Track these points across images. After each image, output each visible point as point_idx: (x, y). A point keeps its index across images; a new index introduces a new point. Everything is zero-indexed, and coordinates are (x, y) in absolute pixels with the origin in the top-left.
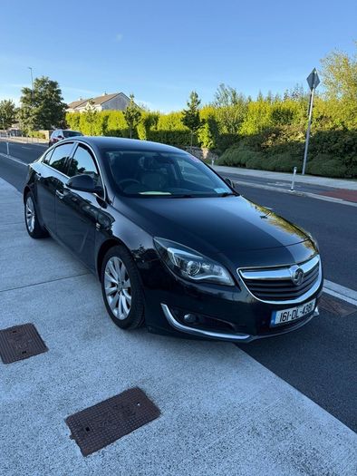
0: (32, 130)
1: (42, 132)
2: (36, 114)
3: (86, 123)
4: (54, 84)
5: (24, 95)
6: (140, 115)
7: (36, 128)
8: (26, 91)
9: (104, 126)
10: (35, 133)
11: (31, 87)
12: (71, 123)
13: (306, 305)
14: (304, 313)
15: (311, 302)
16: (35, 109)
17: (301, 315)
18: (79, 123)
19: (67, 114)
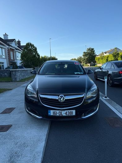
0: (85, 64)
1: (88, 64)
2: (87, 59)
3: (101, 60)
4: (93, 49)
5: (83, 54)
6: (119, 54)
7: (86, 63)
8: (84, 53)
9: (107, 60)
10: (86, 65)
11: (86, 51)
12: (97, 61)
13: (67, 111)
14: (67, 114)
15: (72, 111)
16: (86, 58)
17: (64, 115)
18: (99, 60)
19: (96, 58)
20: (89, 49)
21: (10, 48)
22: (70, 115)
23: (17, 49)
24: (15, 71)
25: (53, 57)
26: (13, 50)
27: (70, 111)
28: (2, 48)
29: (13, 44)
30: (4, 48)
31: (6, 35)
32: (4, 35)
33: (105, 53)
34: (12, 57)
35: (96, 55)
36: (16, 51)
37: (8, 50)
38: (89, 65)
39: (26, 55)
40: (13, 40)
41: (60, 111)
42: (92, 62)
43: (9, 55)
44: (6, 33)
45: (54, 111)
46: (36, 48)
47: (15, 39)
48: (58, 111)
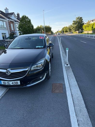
3: (88, 28)
4: (81, 18)
5: (73, 23)
8: (74, 21)
9: (92, 28)
10: (75, 32)
11: (75, 20)
12: (84, 28)
13: (13, 82)
14: (13, 84)
15: (17, 81)
16: (75, 26)
17: (12, 84)
18: (86, 28)
19: (83, 26)
20: (78, 18)
21: (10, 21)
22: (16, 84)
23: (16, 21)
24: (9, 41)
25: (47, 26)
26: (13, 22)
27: (15, 81)
28: (3, 21)
29: (13, 17)
30: (5, 21)
31: (6, 9)
32: (5, 9)
33: (92, 21)
34: (13, 28)
35: (84, 23)
36: (15, 22)
37: (9, 23)
38: (78, 33)
39: (22, 26)
40: (12, 14)
41: (8, 82)
42: (80, 30)
43: (10, 26)
44: (6, 8)
45: (4, 81)
46: (30, 20)
47: (14, 13)
48: (6, 82)
